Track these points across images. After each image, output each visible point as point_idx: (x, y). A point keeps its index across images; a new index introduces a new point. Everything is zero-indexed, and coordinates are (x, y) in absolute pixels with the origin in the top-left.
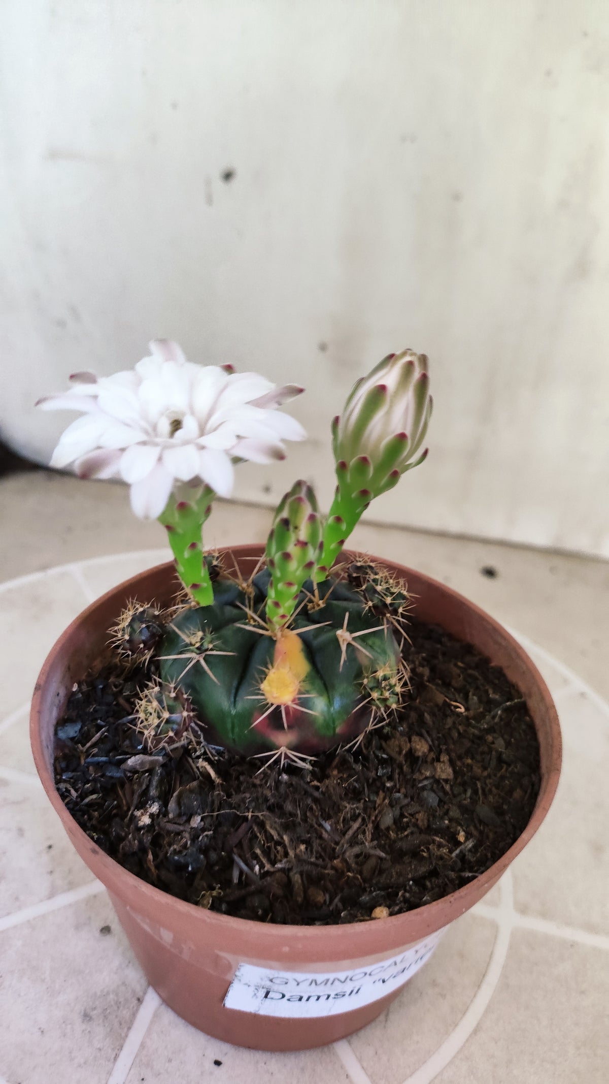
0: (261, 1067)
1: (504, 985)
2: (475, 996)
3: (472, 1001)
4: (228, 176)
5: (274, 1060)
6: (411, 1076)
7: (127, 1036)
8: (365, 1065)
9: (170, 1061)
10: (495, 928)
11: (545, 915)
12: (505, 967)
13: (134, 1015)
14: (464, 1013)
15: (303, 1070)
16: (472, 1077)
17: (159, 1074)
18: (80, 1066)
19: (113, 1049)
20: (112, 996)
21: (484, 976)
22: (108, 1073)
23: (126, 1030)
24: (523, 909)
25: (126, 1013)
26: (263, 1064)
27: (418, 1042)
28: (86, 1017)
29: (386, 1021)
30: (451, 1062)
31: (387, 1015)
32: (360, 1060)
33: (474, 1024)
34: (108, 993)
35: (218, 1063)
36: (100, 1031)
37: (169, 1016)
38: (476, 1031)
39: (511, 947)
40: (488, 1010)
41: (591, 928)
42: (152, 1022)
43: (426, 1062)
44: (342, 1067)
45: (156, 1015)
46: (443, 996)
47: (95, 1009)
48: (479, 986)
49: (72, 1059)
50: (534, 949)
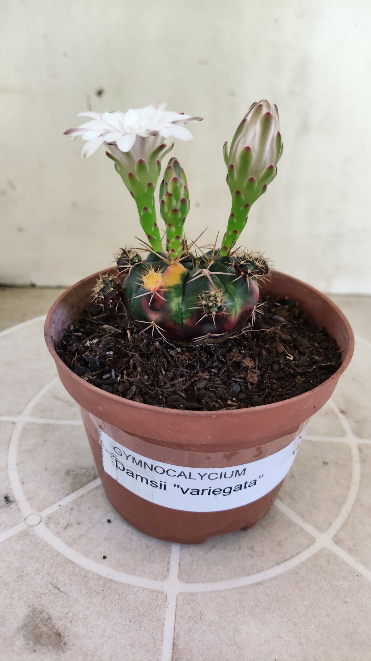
0: (129, 534)
1: (296, 571)
2: (272, 567)
3: (268, 569)
5: (137, 535)
6: (203, 582)
7: (78, 489)
8: (182, 563)
9: (89, 508)
11: (350, 551)
12: (302, 563)
13: (88, 482)
14: (258, 572)
15: (148, 547)
16: (238, 603)
17: (81, 511)
18: (51, 490)
19: (69, 491)
20: (84, 470)
21: (285, 561)
22: (60, 499)
23: (79, 486)
24: (338, 541)
25: (85, 480)
26: (130, 534)
27: (219, 570)
28: (68, 473)
29: (210, 550)
30: (231, 590)
31: (213, 548)
32: (181, 560)
33: (260, 580)
34: (84, 468)
35: (109, 521)
36: (69, 480)
37: (102, 490)
38: (258, 584)
40: (275, 578)
42: (94, 489)
43: (217, 581)
44: (169, 558)
45: (98, 487)
46: (252, 557)
47: (73, 471)
49: (49, 485)
50: (329, 564)
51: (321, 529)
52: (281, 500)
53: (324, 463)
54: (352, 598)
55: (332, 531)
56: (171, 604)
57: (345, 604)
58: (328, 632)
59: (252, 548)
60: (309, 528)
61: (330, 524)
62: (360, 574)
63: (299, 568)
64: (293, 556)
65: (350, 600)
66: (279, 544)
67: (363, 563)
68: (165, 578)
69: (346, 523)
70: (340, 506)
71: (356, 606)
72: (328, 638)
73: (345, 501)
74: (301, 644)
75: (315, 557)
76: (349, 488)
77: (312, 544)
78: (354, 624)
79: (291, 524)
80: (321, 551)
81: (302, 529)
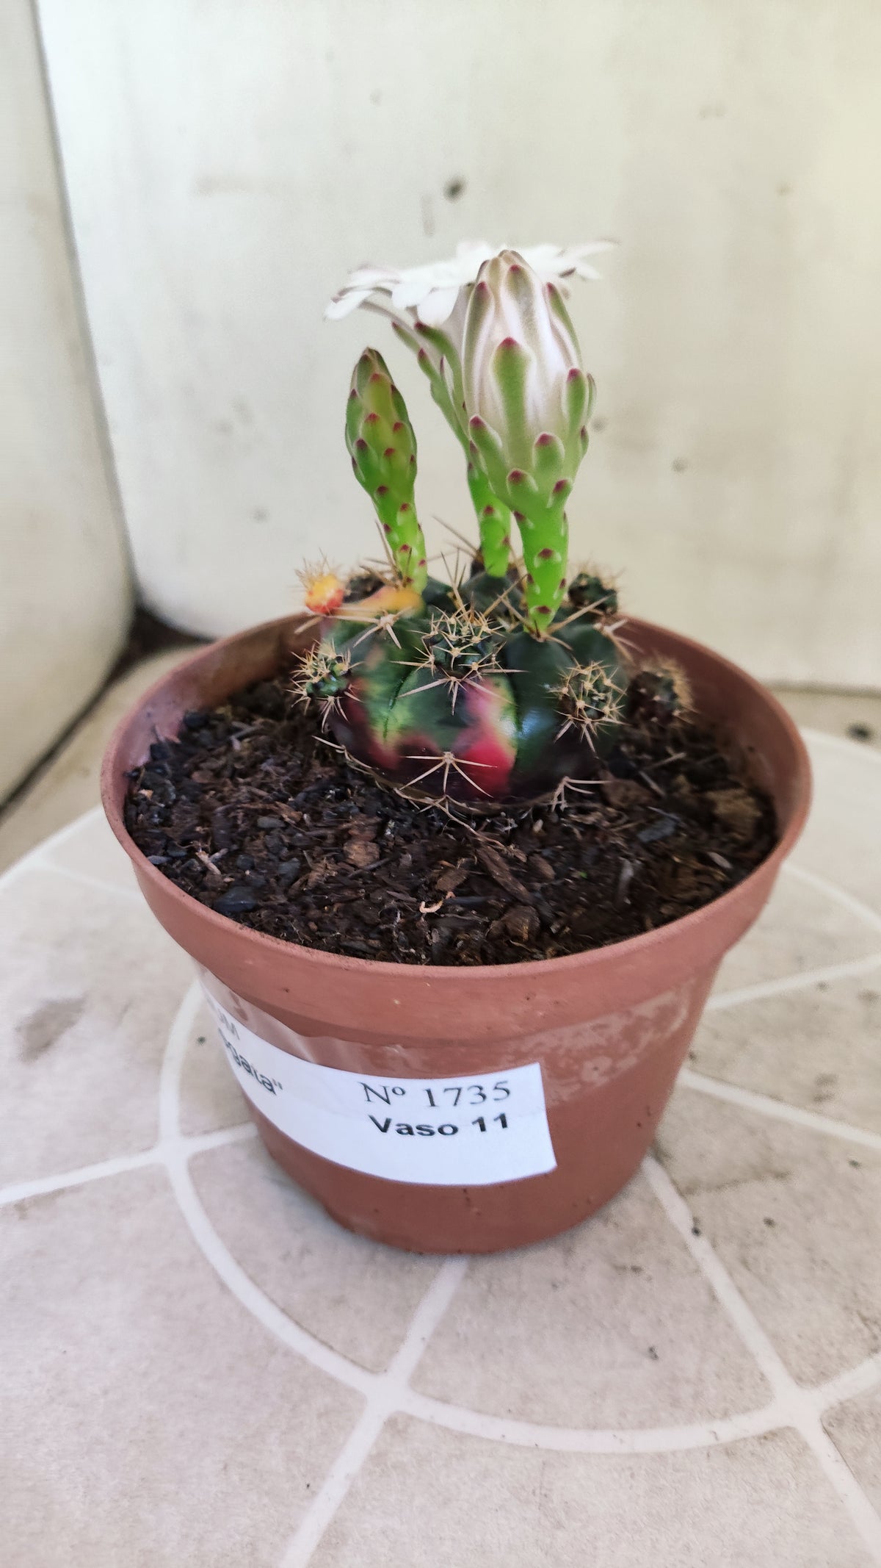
1: (273, 1347)
3: (265, 1294)
4: (455, 190)
10: (375, 1368)
11: (377, 1459)
12: (303, 1360)
21: (297, 1323)
24: (396, 1426)
38: (223, 1287)
39: (332, 1380)
40: (245, 1312)
41: (333, 1539)
46: (286, 1257)
48: (283, 1311)
50: (320, 1416)
51: (418, 1380)
52: (467, 1277)
53: (651, 1350)
54: (241, 1480)
55: (421, 1408)
56: (138, 1161)
57: (221, 1466)
58: (143, 1441)
59: (305, 1251)
60: (410, 1354)
61: (445, 1400)
62: (314, 1494)
63: (288, 1353)
64: (314, 1337)
65: (235, 1478)
66: (339, 1301)
67: (351, 1494)
68: (188, 1134)
69: (461, 1437)
70: (520, 1413)
71: (222, 1493)
72: (131, 1442)
73: (538, 1424)
74: (106, 1392)
75: (331, 1384)
76: (594, 1426)
77: (364, 1368)
78: (177, 1493)
79: (405, 1311)
80: (352, 1392)
81: (401, 1339)
